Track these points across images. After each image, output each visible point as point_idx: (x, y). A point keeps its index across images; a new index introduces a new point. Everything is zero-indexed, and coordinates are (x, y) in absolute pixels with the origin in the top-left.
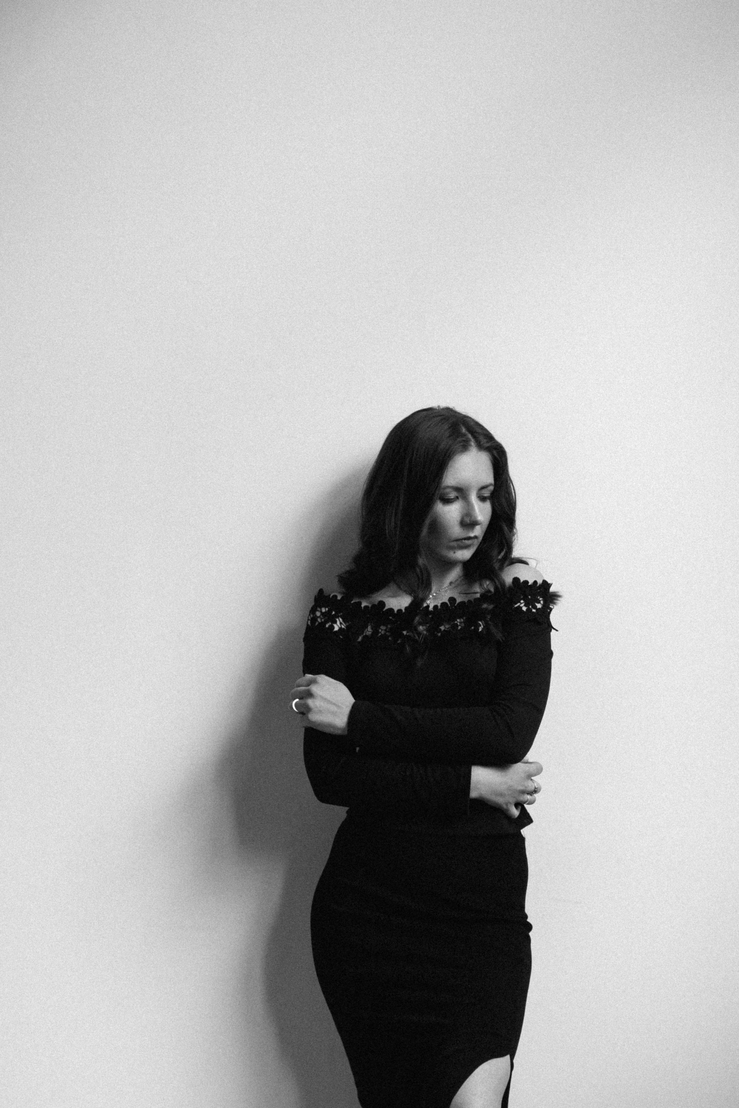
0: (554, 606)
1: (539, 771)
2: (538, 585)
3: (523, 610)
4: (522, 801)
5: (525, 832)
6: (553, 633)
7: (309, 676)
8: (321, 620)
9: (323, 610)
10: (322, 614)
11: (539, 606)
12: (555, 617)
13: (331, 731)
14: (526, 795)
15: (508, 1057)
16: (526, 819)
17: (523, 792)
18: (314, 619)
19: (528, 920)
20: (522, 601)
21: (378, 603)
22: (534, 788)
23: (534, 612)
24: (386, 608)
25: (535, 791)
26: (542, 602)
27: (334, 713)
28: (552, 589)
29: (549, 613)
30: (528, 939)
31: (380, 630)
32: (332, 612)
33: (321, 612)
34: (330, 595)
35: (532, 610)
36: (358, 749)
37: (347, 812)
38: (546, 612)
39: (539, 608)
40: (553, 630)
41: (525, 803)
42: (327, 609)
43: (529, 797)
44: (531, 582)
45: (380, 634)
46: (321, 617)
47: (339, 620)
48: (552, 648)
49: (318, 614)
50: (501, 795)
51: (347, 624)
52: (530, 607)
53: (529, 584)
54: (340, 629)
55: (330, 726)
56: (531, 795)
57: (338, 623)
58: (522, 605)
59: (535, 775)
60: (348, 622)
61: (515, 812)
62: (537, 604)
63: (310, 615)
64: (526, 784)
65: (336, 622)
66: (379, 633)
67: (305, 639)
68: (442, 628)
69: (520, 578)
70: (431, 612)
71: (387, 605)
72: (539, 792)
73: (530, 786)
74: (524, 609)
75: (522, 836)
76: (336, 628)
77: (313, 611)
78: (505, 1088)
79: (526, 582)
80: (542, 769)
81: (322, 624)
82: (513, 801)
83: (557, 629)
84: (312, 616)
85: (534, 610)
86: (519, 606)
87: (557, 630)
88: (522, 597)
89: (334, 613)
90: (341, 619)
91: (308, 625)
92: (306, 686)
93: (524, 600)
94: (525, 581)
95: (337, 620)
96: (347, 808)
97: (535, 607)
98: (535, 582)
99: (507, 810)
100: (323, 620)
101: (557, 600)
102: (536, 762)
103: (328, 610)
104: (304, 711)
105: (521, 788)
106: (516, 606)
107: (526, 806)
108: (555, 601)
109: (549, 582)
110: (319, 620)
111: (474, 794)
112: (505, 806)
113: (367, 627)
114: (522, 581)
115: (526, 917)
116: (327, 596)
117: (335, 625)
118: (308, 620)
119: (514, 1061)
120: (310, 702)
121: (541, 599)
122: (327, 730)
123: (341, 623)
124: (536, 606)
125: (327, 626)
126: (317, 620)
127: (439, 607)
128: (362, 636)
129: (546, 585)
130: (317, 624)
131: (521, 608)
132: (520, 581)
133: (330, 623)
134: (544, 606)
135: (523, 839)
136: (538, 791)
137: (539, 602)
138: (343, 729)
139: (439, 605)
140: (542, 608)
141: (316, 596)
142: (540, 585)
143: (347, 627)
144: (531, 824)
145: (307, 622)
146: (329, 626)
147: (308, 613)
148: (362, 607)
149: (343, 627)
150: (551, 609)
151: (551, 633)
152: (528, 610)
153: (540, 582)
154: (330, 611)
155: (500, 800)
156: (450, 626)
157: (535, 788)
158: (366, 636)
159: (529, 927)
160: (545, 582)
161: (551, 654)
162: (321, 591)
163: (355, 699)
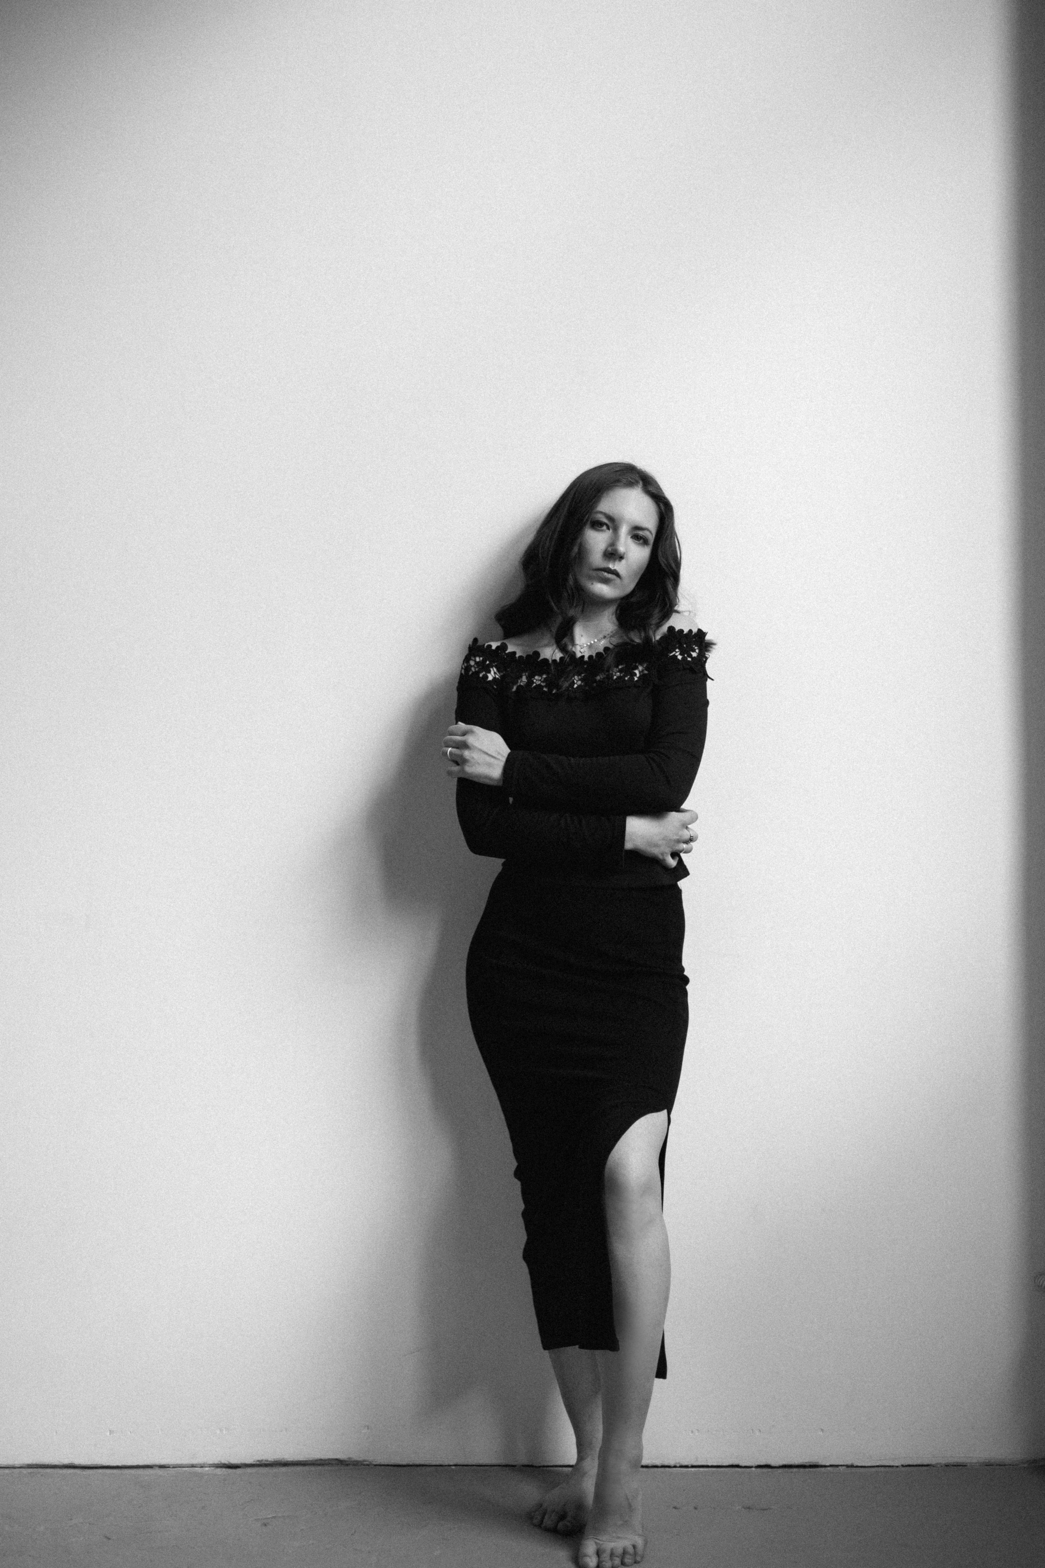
0: (710, 654)
1: (695, 819)
2: (693, 634)
3: (679, 659)
4: (678, 850)
5: (682, 884)
6: (709, 682)
7: (461, 725)
8: (475, 669)
9: (478, 659)
10: (477, 663)
11: (694, 654)
12: (710, 667)
13: (487, 782)
14: (682, 844)
15: (665, 1111)
16: (682, 871)
17: (679, 841)
18: (467, 668)
19: (685, 973)
20: (677, 650)
21: (533, 654)
22: (689, 837)
23: (689, 661)
24: (541, 658)
25: (691, 840)
26: (697, 651)
27: (489, 765)
28: (707, 638)
29: (705, 662)
30: (685, 994)
31: (535, 681)
32: (486, 662)
33: (475, 661)
34: (484, 645)
35: (687, 659)
36: (511, 800)
37: (504, 864)
38: (701, 661)
39: (694, 657)
40: (708, 679)
41: (681, 852)
42: (481, 658)
43: (685, 846)
44: (686, 631)
45: (535, 685)
46: (475, 666)
47: (494, 670)
48: (708, 697)
49: (472, 663)
50: (656, 846)
51: (502, 674)
52: (686, 656)
53: (685, 633)
54: (495, 678)
55: (486, 777)
56: (687, 844)
57: (492, 672)
58: (677, 654)
59: (690, 824)
60: (502, 672)
61: (672, 863)
62: (692, 653)
63: (463, 664)
64: (680, 833)
65: (490, 672)
66: (533, 683)
67: (458, 689)
68: (598, 678)
69: (675, 627)
70: (586, 662)
71: (541, 655)
72: (695, 841)
73: (686, 834)
74: (680, 657)
75: (679, 888)
76: (490, 678)
77: (467, 659)
78: (661, 1145)
79: (681, 631)
80: (697, 818)
81: (477, 673)
82: (668, 851)
83: (712, 678)
84: (465, 665)
85: (689, 659)
86: (674, 655)
87: (712, 680)
88: (677, 646)
89: (488, 662)
90: (495, 669)
91: (461, 674)
92: (461, 736)
93: (679, 649)
94: (681, 629)
95: (491, 669)
96: (503, 860)
97: (690, 656)
98: (690, 631)
99: (664, 860)
100: (477, 669)
101: (711, 647)
102: (691, 810)
103: (483, 660)
104: (460, 761)
105: (675, 837)
106: (672, 654)
107: (682, 855)
108: (711, 649)
109: (704, 630)
110: (473, 669)
111: (628, 845)
112: (661, 857)
113: (521, 677)
114: (677, 630)
115: (683, 970)
116: (481, 646)
117: (489, 675)
118: (462, 668)
119: (672, 1116)
120: (467, 754)
121: (696, 648)
122: (482, 781)
123: (495, 673)
124: (692, 655)
125: (481, 675)
126: (471, 670)
127: (594, 658)
128: (517, 685)
129: (701, 634)
130: (470, 673)
131: (677, 656)
132: (675, 629)
133: (484, 673)
134: (699, 654)
135: (679, 892)
136: (694, 839)
137: (694, 651)
138: (498, 781)
139: (594, 655)
140: (698, 656)
141: (470, 645)
142: (695, 634)
143: (501, 677)
144: (688, 877)
145: (461, 671)
146: (484, 675)
147: (462, 662)
148: (516, 657)
149: (497, 676)
150: (707, 658)
151: (707, 683)
152: (684, 659)
153: (695, 630)
154: (484, 661)
155: (656, 851)
156: (605, 676)
157: (691, 837)
158: (520, 685)
159: (686, 980)
160: (700, 630)
161: (707, 703)
162: (475, 640)
163: (510, 748)
